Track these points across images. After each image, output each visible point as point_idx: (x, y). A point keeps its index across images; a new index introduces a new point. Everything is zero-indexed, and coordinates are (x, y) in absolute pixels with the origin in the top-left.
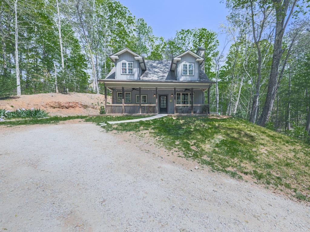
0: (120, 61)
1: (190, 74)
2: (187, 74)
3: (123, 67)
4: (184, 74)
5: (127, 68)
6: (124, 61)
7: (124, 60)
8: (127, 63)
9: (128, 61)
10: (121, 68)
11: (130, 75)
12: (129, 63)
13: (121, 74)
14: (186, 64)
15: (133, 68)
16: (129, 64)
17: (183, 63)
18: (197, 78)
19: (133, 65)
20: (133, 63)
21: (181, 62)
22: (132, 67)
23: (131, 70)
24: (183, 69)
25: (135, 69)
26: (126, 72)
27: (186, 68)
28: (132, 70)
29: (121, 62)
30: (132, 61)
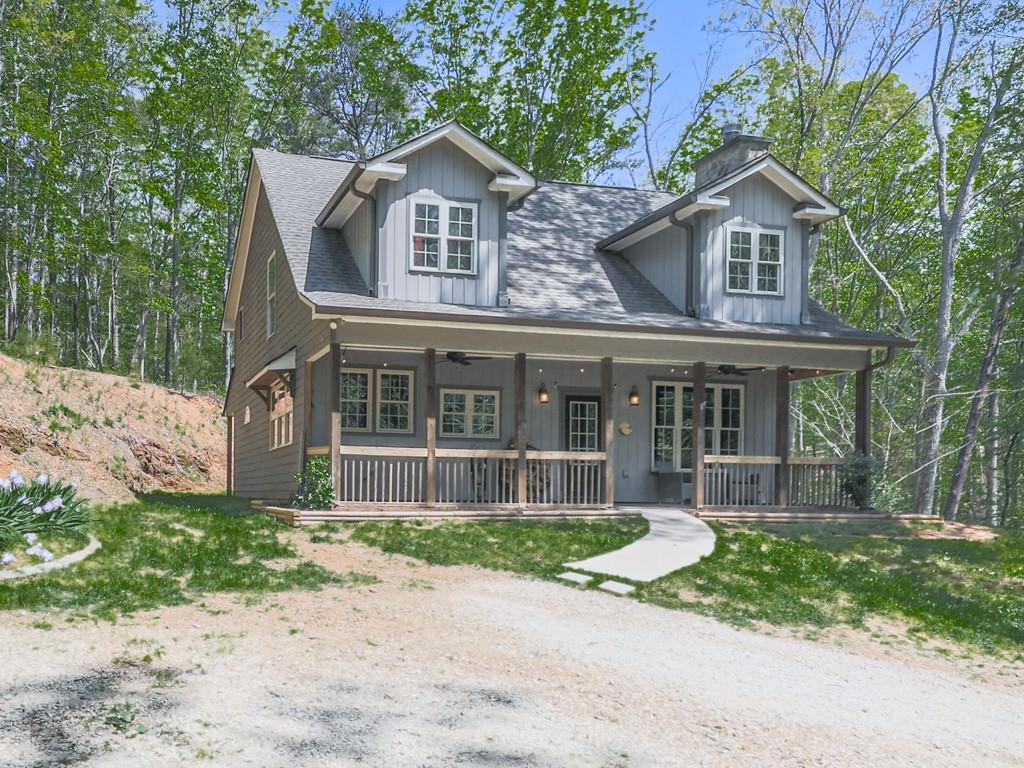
0: (407, 194)
1: (761, 286)
2: (745, 285)
3: (420, 227)
4: (733, 284)
5: (444, 235)
6: (426, 196)
7: (424, 191)
8: (445, 207)
9: (449, 198)
10: (413, 233)
11: (459, 276)
12: (451, 208)
13: (412, 272)
14: (747, 230)
15: (474, 238)
16: (454, 212)
17: (733, 225)
18: (797, 310)
19: (474, 220)
20: (474, 207)
21: (719, 218)
22: (467, 230)
23: (462, 250)
24: (729, 259)
25: (484, 244)
26: (433, 261)
27: (747, 254)
28: (466, 247)
29: (415, 199)
30: (471, 195)
